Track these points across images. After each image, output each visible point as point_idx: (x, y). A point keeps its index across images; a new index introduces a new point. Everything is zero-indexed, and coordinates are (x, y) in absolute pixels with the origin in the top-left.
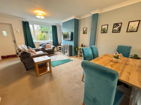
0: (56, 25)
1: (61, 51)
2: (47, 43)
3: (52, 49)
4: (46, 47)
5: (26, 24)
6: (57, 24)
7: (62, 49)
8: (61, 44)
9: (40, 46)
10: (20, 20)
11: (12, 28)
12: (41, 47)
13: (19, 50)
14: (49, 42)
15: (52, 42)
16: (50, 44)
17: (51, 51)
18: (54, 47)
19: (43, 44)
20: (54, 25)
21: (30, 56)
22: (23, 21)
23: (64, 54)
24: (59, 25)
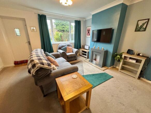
0: (80, 20)
1: (86, 57)
2: (68, 45)
3: (74, 53)
4: (67, 51)
5: (43, 18)
6: (81, 18)
7: (87, 54)
8: (85, 46)
9: (60, 48)
10: (35, 13)
11: (26, 25)
12: (61, 51)
13: (33, 63)
14: (70, 44)
15: (74, 44)
16: (71, 46)
17: (74, 56)
18: (77, 51)
19: (63, 46)
20: (78, 19)
21: (50, 74)
22: (39, 14)
23: (92, 61)
24: (84, 20)
